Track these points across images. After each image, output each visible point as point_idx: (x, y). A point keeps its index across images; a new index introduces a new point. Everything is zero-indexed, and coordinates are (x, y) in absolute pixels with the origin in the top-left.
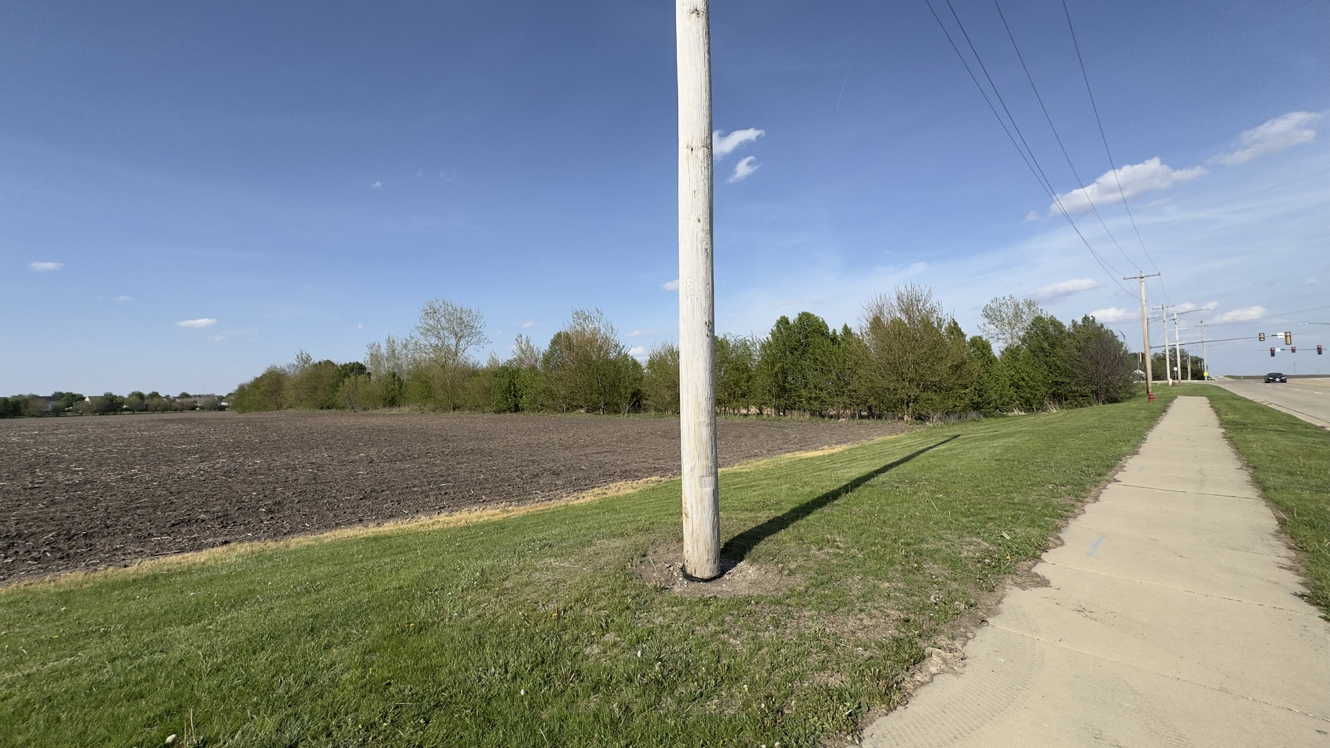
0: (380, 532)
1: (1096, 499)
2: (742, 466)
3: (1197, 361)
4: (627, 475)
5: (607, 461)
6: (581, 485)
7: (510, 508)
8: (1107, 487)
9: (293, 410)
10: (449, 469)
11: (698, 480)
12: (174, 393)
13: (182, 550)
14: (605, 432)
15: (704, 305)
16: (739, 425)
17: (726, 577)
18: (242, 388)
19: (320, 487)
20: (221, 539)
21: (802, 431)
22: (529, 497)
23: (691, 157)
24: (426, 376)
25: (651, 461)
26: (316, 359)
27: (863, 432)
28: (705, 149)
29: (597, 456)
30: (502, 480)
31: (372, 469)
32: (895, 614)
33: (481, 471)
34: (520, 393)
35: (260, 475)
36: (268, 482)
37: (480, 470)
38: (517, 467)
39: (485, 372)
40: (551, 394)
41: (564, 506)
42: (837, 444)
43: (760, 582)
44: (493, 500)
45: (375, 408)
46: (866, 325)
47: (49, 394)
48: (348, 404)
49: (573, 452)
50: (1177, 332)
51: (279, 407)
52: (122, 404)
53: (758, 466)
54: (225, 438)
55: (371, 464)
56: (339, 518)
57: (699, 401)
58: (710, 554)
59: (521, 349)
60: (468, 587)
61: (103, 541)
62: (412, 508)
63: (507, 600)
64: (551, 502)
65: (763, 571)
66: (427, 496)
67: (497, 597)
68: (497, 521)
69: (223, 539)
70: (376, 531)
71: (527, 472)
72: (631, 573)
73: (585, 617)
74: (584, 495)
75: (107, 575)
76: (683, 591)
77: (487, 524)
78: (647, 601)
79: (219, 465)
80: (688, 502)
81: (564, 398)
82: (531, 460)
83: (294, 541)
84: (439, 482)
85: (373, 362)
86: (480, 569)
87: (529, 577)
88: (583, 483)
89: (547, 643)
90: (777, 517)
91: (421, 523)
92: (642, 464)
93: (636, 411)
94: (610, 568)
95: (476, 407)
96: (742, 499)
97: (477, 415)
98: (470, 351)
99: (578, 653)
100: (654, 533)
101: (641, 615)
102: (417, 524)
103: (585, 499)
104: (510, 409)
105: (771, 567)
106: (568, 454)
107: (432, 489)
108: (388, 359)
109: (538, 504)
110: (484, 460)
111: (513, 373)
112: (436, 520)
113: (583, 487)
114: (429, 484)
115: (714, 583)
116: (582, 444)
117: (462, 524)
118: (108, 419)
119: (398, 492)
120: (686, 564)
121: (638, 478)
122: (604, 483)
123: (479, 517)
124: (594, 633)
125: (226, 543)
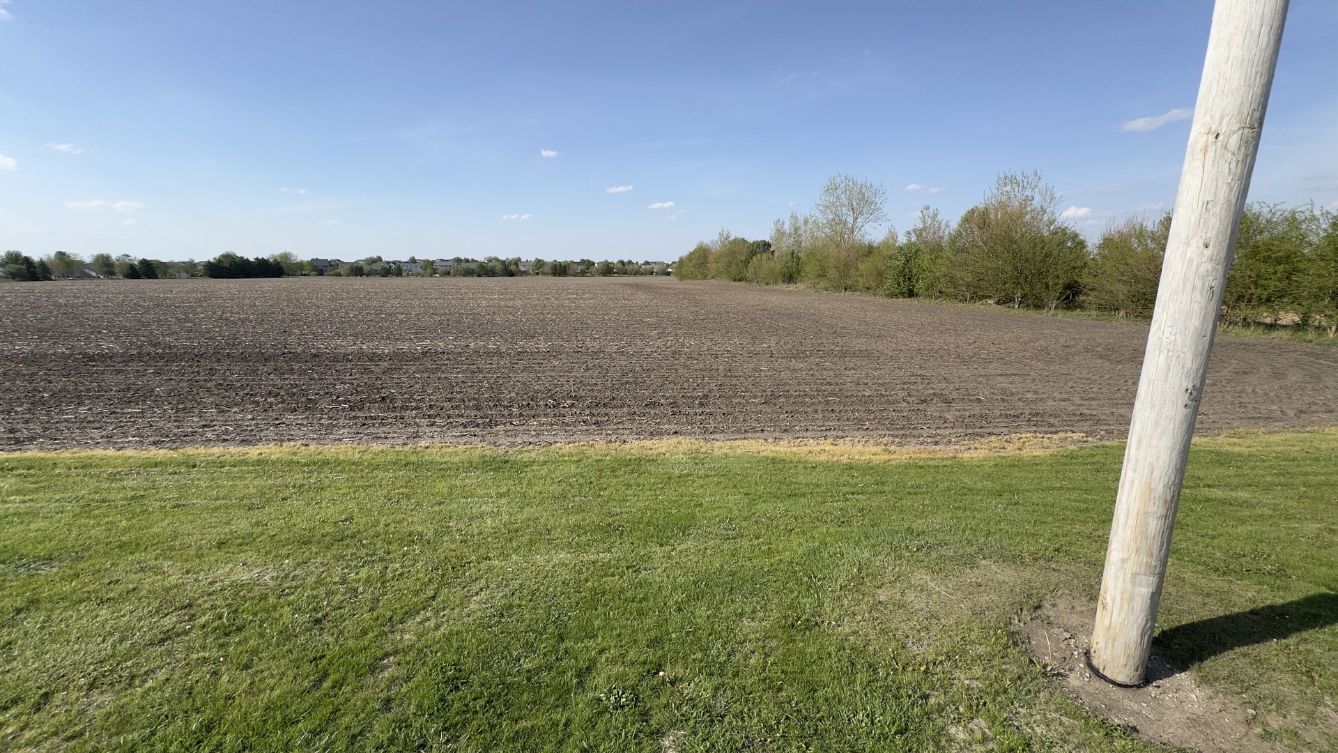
5: (1014, 390)
6: (976, 427)
7: (893, 448)
9: (714, 281)
11: (1129, 576)
14: (1017, 338)
15: (1189, 365)
16: (1247, 347)
17: (1153, 690)
18: (681, 260)
22: (914, 432)
23: (1211, 150)
24: (821, 254)
26: (733, 237)
30: (888, 401)
34: (916, 277)
41: (952, 458)
45: (776, 283)
48: (755, 278)
49: (971, 368)
51: (705, 278)
52: (613, 268)
57: (1153, 486)
60: (846, 586)
61: (612, 412)
62: (802, 425)
63: (879, 621)
64: (937, 448)
65: (1217, 707)
66: (816, 411)
67: (870, 612)
68: (878, 465)
69: (673, 427)
70: (773, 449)
71: (915, 393)
72: (1017, 633)
73: (955, 682)
74: (977, 445)
75: (616, 450)
76: (1082, 688)
77: (868, 469)
78: (1030, 691)
79: (669, 344)
80: (1109, 593)
81: (968, 286)
82: (920, 375)
83: (718, 444)
84: (826, 393)
85: (777, 240)
86: (857, 563)
87: (903, 594)
88: (978, 424)
89: (913, 704)
90: (1271, 608)
91: (809, 448)
92: (1064, 403)
93: (1068, 308)
94: (991, 615)
95: (868, 288)
96: (1213, 538)
97: (868, 298)
98: (867, 228)
99: (943, 729)
100: (1059, 571)
101: (1020, 710)
102: (805, 448)
103: (978, 452)
104: (903, 294)
105: (1234, 705)
106: (965, 372)
107: (820, 402)
108: (790, 235)
109: (923, 447)
110: (871, 368)
111: (910, 254)
112: (822, 447)
113: (976, 430)
114: (818, 395)
115: (1129, 692)
116: (984, 356)
117: (845, 460)
118: (607, 279)
119: (792, 400)
120: (1092, 654)
121: (1053, 429)
122: (1005, 430)
123: (861, 454)
124: (961, 709)
125: (676, 433)
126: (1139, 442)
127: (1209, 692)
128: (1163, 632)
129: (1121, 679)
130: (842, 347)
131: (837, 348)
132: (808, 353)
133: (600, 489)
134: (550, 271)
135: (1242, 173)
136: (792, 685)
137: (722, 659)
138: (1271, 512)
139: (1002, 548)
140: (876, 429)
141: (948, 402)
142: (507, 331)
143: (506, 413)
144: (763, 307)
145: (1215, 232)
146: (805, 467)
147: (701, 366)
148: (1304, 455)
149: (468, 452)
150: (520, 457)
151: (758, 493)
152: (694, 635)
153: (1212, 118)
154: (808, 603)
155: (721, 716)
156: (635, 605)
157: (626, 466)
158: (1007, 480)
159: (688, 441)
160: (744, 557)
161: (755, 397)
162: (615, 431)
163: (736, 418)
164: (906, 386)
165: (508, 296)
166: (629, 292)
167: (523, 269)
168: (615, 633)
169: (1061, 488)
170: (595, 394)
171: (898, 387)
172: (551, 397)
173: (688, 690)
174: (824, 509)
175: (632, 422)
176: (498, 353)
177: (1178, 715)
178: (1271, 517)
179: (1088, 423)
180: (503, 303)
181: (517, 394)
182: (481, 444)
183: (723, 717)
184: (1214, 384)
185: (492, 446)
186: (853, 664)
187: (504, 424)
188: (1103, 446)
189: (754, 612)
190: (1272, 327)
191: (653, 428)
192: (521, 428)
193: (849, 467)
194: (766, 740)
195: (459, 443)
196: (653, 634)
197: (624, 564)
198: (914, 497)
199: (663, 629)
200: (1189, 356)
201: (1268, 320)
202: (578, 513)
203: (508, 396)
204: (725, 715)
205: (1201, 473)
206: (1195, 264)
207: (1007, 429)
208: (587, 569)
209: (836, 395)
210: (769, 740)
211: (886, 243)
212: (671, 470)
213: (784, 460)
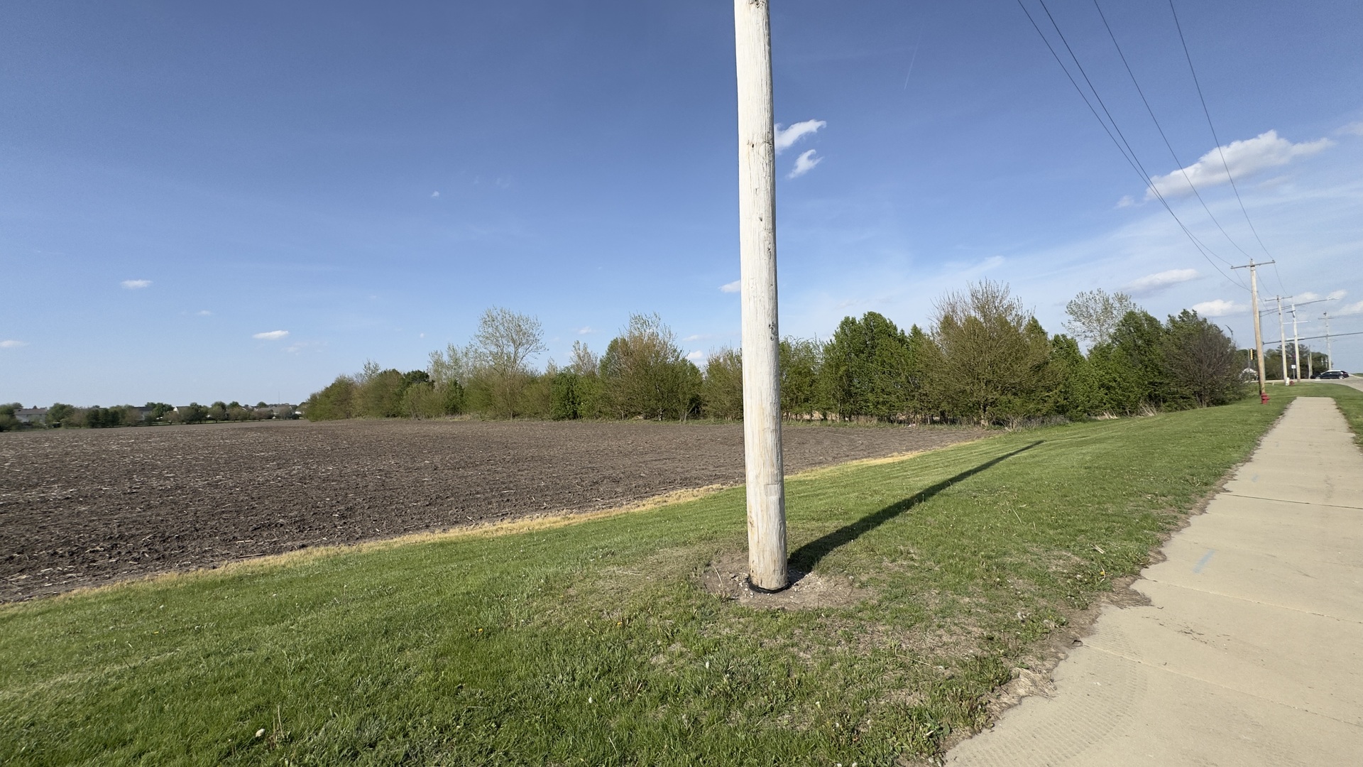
0: (446, 538)
1: (1203, 510)
2: (807, 474)
3: (1319, 358)
4: (687, 482)
5: (667, 468)
7: (571, 515)
8: (1215, 497)
9: (361, 419)
10: (510, 476)
11: (763, 488)
12: (253, 403)
13: (264, 553)
14: (664, 438)
15: (767, 307)
16: (802, 431)
17: (794, 588)
18: (313, 399)
19: (388, 494)
20: (299, 543)
21: (869, 437)
22: (590, 504)
23: (752, 154)
24: (486, 384)
25: (711, 468)
26: (382, 369)
27: (935, 438)
28: (767, 144)
29: (657, 463)
30: (563, 487)
31: (436, 476)
32: (977, 631)
33: (541, 479)
34: (578, 400)
35: (333, 481)
36: (340, 489)
37: (540, 477)
38: (577, 474)
39: (544, 379)
40: (610, 402)
41: (625, 513)
42: (907, 450)
43: (830, 595)
44: (554, 507)
45: (438, 416)
46: (936, 324)
47: (143, 405)
48: (412, 412)
49: (632, 459)
50: (1295, 326)
51: (348, 416)
52: (206, 413)
53: (824, 473)
54: (300, 445)
55: (435, 471)
56: (407, 524)
57: (763, 407)
58: (777, 565)
59: (579, 356)
61: (193, 543)
62: (475, 515)
63: (571, 608)
64: (612, 510)
65: (833, 583)
66: (490, 503)
67: (562, 604)
68: (559, 529)
69: (301, 542)
70: (442, 537)
71: (587, 479)
72: (696, 583)
73: (650, 625)
74: (645, 503)
76: (750, 601)
77: (549, 532)
78: (713, 611)
79: (295, 472)
80: (753, 511)
81: (622, 405)
82: (590, 467)
83: (366, 545)
84: (500, 489)
85: (436, 371)
86: (544, 578)
87: (593, 584)
88: (642, 491)
89: (613, 652)
90: (845, 527)
91: (485, 530)
92: (703, 471)
93: (695, 417)
94: (673, 577)
95: (535, 414)
97: (536, 421)
98: (529, 358)
101: (707, 626)
102: (480, 530)
103: (648, 505)
104: (568, 417)
105: (841, 579)
106: (628, 461)
107: (494, 496)
108: (450, 367)
109: (599, 511)
110: (544, 468)
111: (571, 379)
112: (499, 527)
113: (642, 494)
114: (491, 491)
115: (781, 595)
116: (641, 450)
117: (525, 530)
118: (195, 428)
120: (752, 575)
121: (698, 485)
122: (664, 491)
123: (541, 524)
124: (659, 643)
125: (303, 546)
127: (827, 578)
128: (793, 552)
129: (775, 585)
130: (514, 456)
131: (509, 457)
132: (478, 463)
134: (84, 421)
137: (373, 691)
139: (675, 540)
141: (616, 481)
146: (481, 543)
148: (841, 475)
157: (215, 586)
159: (322, 550)
160: (404, 604)
161: (417, 502)
163: (392, 521)
170: (161, 529)
171: (572, 477)
175: (229, 547)
177: (812, 595)
179: (721, 479)
184: (789, 451)
186: (547, 643)
189: (418, 641)
190: (810, 421)
191: (266, 547)
194: (441, 740)
196: (251, 704)
200: (766, 299)
209: (510, 489)
210: (445, 739)
211: (547, 374)
213: (456, 543)
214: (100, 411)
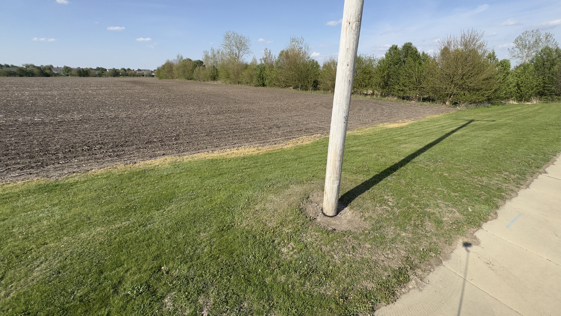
1: (528, 186)
4: (307, 131)
5: (300, 121)
6: (288, 136)
7: (260, 148)
8: (538, 177)
9: (177, 80)
10: (237, 121)
11: (332, 182)
12: (136, 69)
13: (151, 157)
14: (300, 102)
16: (361, 101)
17: (339, 215)
18: (158, 69)
21: (391, 108)
22: (268, 141)
24: (227, 68)
26: (184, 58)
27: (422, 110)
28: (357, 22)
29: (296, 117)
30: (257, 129)
31: (208, 118)
33: (249, 123)
34: (265, 78)
40: (278, 80)
41: (281, 149)
43: (352, 221)
45: (208, 81)
47: (95, 68)
48: (198, 78)
49: (286, 114)
51: (173, 78)
52: (119, 72)
53: (366, 131)
57: (337, 151)
60: (243, 207)
61: (127, 149)
62: (224, 143)
63: (256, 218)
64: (276, 145)
65: (354, 215)
66: (229, 137)
67: (253, 215)
68: (255, 156)
69: (162, 152)
70: (212, 155)
71: (267, 125)
72: (302, 208)
73: (283, 232)
74: (289, 143)
75: (131, 167)
76: (321, 221)
77: (251, 158)
78: (306, 227)
79: (156, 111)
80: (327, 189)
81: (284, 82)
82: (269, 118)
83: (185, 157)
84: (233, 128)
85: (206, 60)
86: (247, 197)
87: (265, 205)
88: (289, 135)
89: (269, 246)
90: (366, 181)
91: (227, 153)
92: (315, 124)
93: (315, 90)
94: (294, 204)
95: (247, 83)
96: (353, 163)
97: (247, 87)
98: (244, 56)
99: (280, 250)
100: (314, 183)
101: (303, 235)
102: (226, 153)
103: (289, 145)
104: (261, 85)
105: (358, 213)
107: (231, 133)
108: (212, 59)
109: (271, 146)
110: (250, 116)
111: (262, 68)
112: (233, 152)
113: (289, 137)
114: (230, 129)
115: (333, 218)
116: (290, 109)
117: (242, 155)
118: (116, 79)
119: (219, 133)
120: (323, 209)
121: (312, 134)
122: (297, 136)
123: (248, 152)
124: (285, 241)
125: (164, 154)
126: (332, 136)
127: (352, 211)
128: (341, 196)
129: (331, 215)
130: (238, 108)
131: (236, 109)
132: (224, 112)
133: (122, 190)
134: (77, 74)
135: (356, 39)
136: (223, 254)
137: (191, 254)
138: (366, 152)
139: (297, 179)
140: (254, 141)
141: (278, 127)
142: (48, 109)
143: (54, 157)
144: (203, 92)
145: (350, 60)
146: (226, 161)
147: (174, 121)
148: (373, 133)
149: (26, 184)
150: (67, 181)
151: (205, 176)
152: (177, 247)
153: (348, 16)
154: (228, 219)
155: (192, 279)
156: (145, 242)
157: (137, 175)
158: (299, 154)
159: (170, 158)
160: (199, 206)
161: (202, 133)
162: (129, 159)
163: (193, 144)
164: (264, 123)
165: (46, 89)
166: (130, 85)
167: (56, 72)
168: (134, 260)
169: (314, 154)
170: (115, 140)
171: (261, 123)
172: (86, 145)
173: (175, 273)
174: (234, 178)
175: (139, 152)
176: (43, 123)
177: (345, 221)
178: (366, 154)
179: (322, 130)
180: (43, 93)
181: (61, 146)
182: (36, 178)
183: (193, 279)
185: (45, 178)
186: (247, 238)
187: (53, 164)
188: (326, 138)
189: (205, 229)
190: (366, 95)
191: (151, 153)
192: (66, 165)
193: (244, 158)
194: (213, 281)
195: (18, 180)
196: (155, 254)
197: (137, 224)
198: (268, 166)
199: (161, 250)
200: (345, 105)
201: (365, 93)
202: (108, 205)
203: (54, 148)
204: (194, 278)
205: (350, 143)
206: (345, 72)
207: (298, 136)
208: (115, 232)
209: (237, 129)
210: (214, 281)
211: (252, 64)
212: (162, 173)
213: (217, 160)
214: (81, 70)
